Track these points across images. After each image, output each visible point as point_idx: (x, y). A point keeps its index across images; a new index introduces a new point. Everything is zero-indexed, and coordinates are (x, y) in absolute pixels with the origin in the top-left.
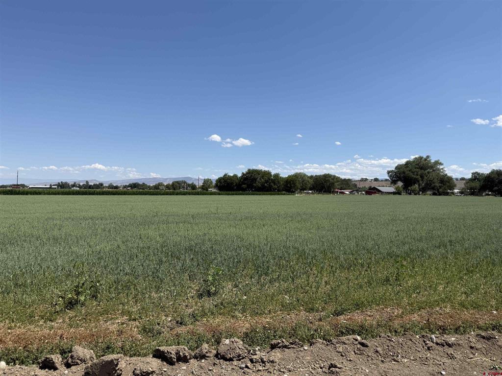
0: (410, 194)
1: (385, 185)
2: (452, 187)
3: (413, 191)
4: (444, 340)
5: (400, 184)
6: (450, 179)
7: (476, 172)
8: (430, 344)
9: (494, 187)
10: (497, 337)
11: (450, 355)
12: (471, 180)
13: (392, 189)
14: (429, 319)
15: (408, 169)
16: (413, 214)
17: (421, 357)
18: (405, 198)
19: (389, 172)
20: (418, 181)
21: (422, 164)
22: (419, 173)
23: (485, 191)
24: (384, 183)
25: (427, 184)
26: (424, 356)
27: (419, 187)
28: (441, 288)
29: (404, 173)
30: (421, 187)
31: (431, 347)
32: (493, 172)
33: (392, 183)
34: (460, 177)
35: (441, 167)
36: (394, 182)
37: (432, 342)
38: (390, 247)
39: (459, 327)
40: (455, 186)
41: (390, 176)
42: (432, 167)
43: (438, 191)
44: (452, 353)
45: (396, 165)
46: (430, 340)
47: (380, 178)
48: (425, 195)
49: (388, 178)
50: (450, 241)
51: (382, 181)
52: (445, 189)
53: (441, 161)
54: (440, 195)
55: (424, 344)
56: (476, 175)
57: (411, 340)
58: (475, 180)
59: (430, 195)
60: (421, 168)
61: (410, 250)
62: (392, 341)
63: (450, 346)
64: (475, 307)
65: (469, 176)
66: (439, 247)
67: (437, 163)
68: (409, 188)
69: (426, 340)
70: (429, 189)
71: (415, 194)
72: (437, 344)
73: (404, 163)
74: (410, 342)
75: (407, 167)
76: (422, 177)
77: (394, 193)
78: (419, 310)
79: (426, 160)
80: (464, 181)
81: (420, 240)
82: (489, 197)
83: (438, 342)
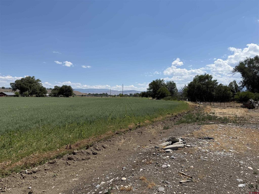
0: (24, 96)
1: (9, 91)
2: (45, 93)
3: (25, 95)
4: (32, 171)
5: (18, 91)
6: (45, 89)
7: (56, 86)
8: (24, 175)
9: (64, 93)
10: (57, 161)
11: (35, 177)
12: (54, 89)
13: (13, 94)
14: (26, 162)
15: (23, 83)
16: (24, 107)
17: (19, 184)
18: (20, 98)
19: (11, 84)
20: (28, 90)
21: (30, 80)
22: (29, 85)
23: (60, 95)
24: (8, 90)
25: (33, 91)
26: (21, 183)
27: (29, 92)
28: (34, 144)
29: (20, 85)
30: (30, 93)
31: (25, 176)
32: (63, 86)
33: (13, 90)
34: (50, 88)
35: (40, 83)
36: (14, 90)
37: (26, 173)
38: (8, 127)
39: (42, 161)
40: (47, 92)
41: (12, 86)
42: (35, 82)
43: (39, 94)
44: (36, 176)
45: (16, 80)
46: (25, 173)
47: (6, 87)
48: (32, 97)
49: (11, 87)
50: (41, 120)
51: (7, 89)
52: (42, 94)
53: (40, 80)
54: (40, 97)
55: (21, 176)
56: (56, 87)
57: (13, 177)
58: (56, 89)
59: (35, 97)
60: (30, 83)
61: (20, 127)
62: (2, 181)
63: (35, 172)
64: (50, 150)
65: (53, 88)
66: (35, 123)
67: (38, 80)
68: (23, 93)
69: (22, 174)
70: (34, 94)
71: (27, 96)
72: (28, 174)
73: (20, 79)
74: (13, 178)
75: (22, 82)
76: (30, 87)
77: (14, 96)
78: (22, 158)
79: (32, 78)
80: (51, 90)
81: (26, 120)
82: (62, 97)
83: (29, 172)
